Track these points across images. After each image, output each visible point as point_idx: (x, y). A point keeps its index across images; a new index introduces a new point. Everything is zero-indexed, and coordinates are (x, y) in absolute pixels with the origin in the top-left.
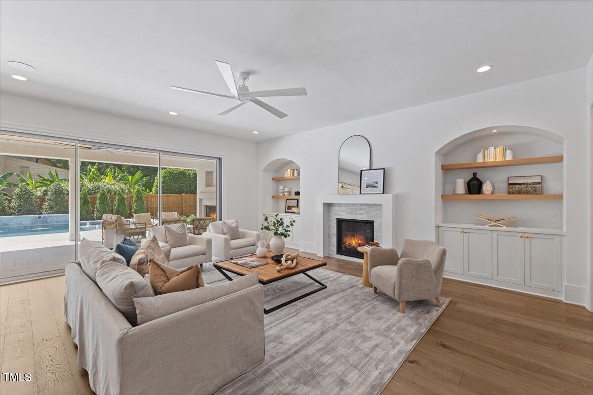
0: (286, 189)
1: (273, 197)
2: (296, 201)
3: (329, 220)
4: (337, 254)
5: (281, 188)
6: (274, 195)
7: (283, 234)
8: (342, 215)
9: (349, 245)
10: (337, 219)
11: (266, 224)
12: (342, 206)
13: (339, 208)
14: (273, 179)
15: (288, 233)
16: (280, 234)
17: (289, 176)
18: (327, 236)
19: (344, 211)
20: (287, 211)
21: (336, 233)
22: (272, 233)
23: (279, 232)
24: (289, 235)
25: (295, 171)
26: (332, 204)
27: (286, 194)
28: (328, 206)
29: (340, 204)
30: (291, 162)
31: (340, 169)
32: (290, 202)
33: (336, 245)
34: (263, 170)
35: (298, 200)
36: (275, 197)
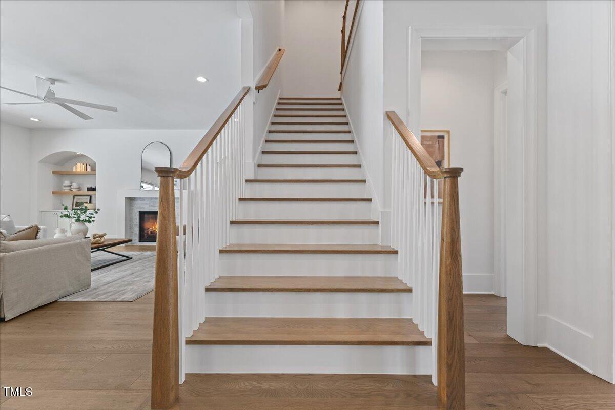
0: (74, 185)
1: (54, 193)
2: (89, 197)
3: (131, 213)
4: (139, 242)
5: (67, 182)
6: (54, 191)
7: (86, 221)
8: (144, 208)
9: (151, 232)
10: (139, 211)
11: (65, 212)
12: (144, 200)
13: (142, 202)
14: (54, 173)
15: (93, 219)
16: (83, 221)
17: (79, 170)
18: (129, 227)
19: (147, 204)
20: (74, 207)
21: (138, 223)
22: (74, 220)
23: (81, 219)
24: (93, 221)
25: (88, 166)
26: (134, 198)
27: (74, 190)
28: (130, 201)
29: (143, 198)
30: (82, 156)
31: (143, 169)
32: (78, 199)
33: (138, 234)
34: (41, 162)
35: (91, 197)
36: (57, 193)
